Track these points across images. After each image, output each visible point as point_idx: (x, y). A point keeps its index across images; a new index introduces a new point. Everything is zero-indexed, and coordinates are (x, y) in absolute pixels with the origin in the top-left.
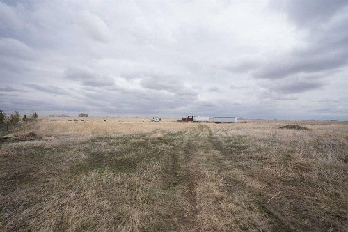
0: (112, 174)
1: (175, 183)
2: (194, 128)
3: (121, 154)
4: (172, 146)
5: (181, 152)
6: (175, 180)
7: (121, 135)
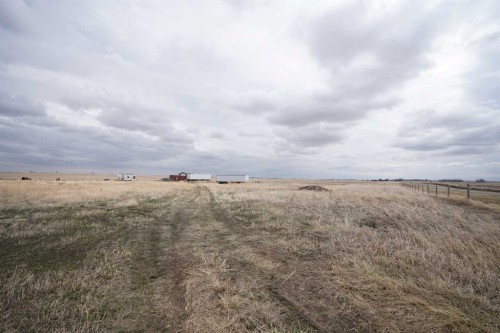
0: (30, 277)
1: (153, 277)
2: (188, 191)
3: (56, 237)
4: (151, 219)
5: (165, 228)
6: (153, 271)
7: (58, 205)
